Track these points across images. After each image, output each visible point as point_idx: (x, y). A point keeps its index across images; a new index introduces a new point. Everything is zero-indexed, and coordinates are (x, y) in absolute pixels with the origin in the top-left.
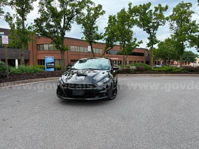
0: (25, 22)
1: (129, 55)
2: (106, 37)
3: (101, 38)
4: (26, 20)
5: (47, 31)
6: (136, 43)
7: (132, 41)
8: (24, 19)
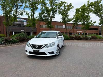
0: (34, 15)
1: (88, 29)
2: (74, 20)
3: (71, 21)
4: (35, 14)
5: (44, 19)
6: (92, 23)
7: (90, 22)
8: (34, 14)
